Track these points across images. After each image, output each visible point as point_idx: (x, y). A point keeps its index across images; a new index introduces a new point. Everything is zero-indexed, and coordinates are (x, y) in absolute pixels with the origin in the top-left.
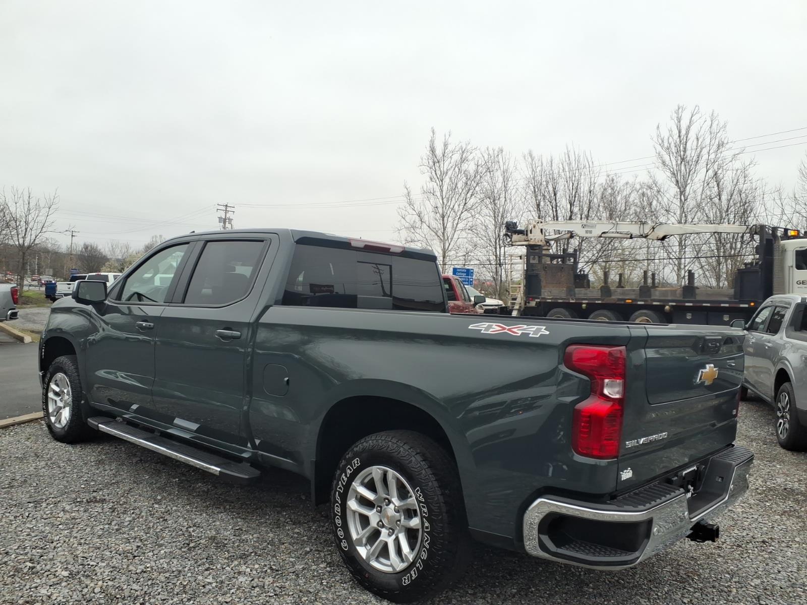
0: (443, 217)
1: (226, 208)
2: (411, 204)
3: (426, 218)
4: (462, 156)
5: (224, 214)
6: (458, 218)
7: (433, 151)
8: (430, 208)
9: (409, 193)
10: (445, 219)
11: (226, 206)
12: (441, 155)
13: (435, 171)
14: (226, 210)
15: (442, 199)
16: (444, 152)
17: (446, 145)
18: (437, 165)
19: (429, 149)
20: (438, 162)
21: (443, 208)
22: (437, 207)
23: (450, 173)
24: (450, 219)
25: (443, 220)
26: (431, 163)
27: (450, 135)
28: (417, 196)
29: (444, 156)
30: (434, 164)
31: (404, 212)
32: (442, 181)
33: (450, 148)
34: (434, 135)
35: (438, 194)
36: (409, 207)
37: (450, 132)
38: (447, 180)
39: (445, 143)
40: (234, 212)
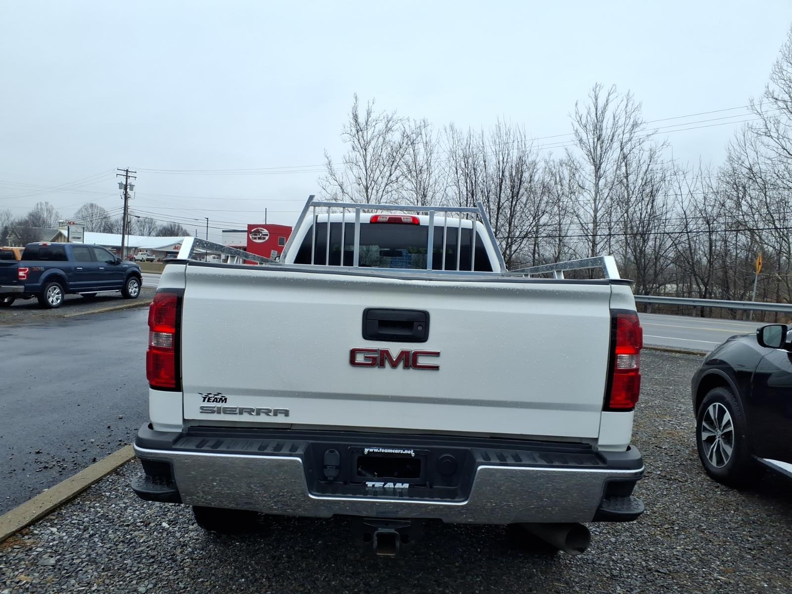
0: (367, 189)
1: (127, 174)
2: (332, 174)
3: (348, 189)
4: (387, 125)
5: (125, 179)
6: (382, 190)
7: (356, 117)
8: (353, 179)
9: (330, 163)
10: (370, 191)
11: (127, 171)
12: (365, 124)
13: (359, 140)
14: (127, 176)
15: (366, 170)
16: (368, 120)
17: (369, 114)
18: (360, 133)
19: (351, 116)
20: (361, 130)
21: (366, 179)
22: (360, 178)
23: (373, 143)
24: (374, 191)
25: (367, 191)
26: (354, 131)
27: (373, 103)
28: (339, 167)
29: (367, 124)
30: (358, 132)
31: (324, 183)
32: (365, 150)
33: (373, 116)
34: (357, 101)
35: (362, 164)
36: (330, 177)
37: (373, 100)
38: (370, 150)
39: (369, 110)
40: (136, 177)
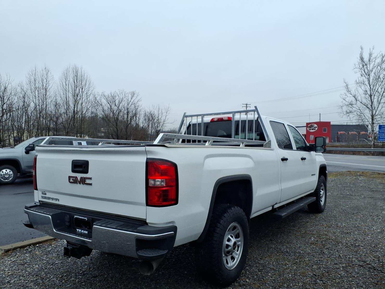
0: (371, 96)
1: (247, 106)
2: (348, 91)
3: (359, 98)
4: (382, 59)
5: (246, 108)
6: (381, 96)
7: (362, 59)
8: (361, 91)
9: (347, 85)
10: (372, 97)
11: (247, 104)
12: (368, 61)
13: (364, 70)
14: (246, 107)
15: (370, 86)
16: (370, 59)
17: (370, 55)
18: (365, 67)
19: (359, 58)
20: (366, 65)
21: (370, 91)
22: (366, 91)
23: (374, 71)
24: (375, 97)
25: (371, 98)
26: (361, 66)
27: (373, 49)
28: (353, 87)
29: (369, 61)
30: (363, 67)
31: (344, 96)
32: (369, 75)
33: (373, 56)
34: (363, 50)
35: (367, 83)
36: (347, 93)
37: (373, 47)
38: (372, 75)
39: (370, 53)
40: (250, 107)
